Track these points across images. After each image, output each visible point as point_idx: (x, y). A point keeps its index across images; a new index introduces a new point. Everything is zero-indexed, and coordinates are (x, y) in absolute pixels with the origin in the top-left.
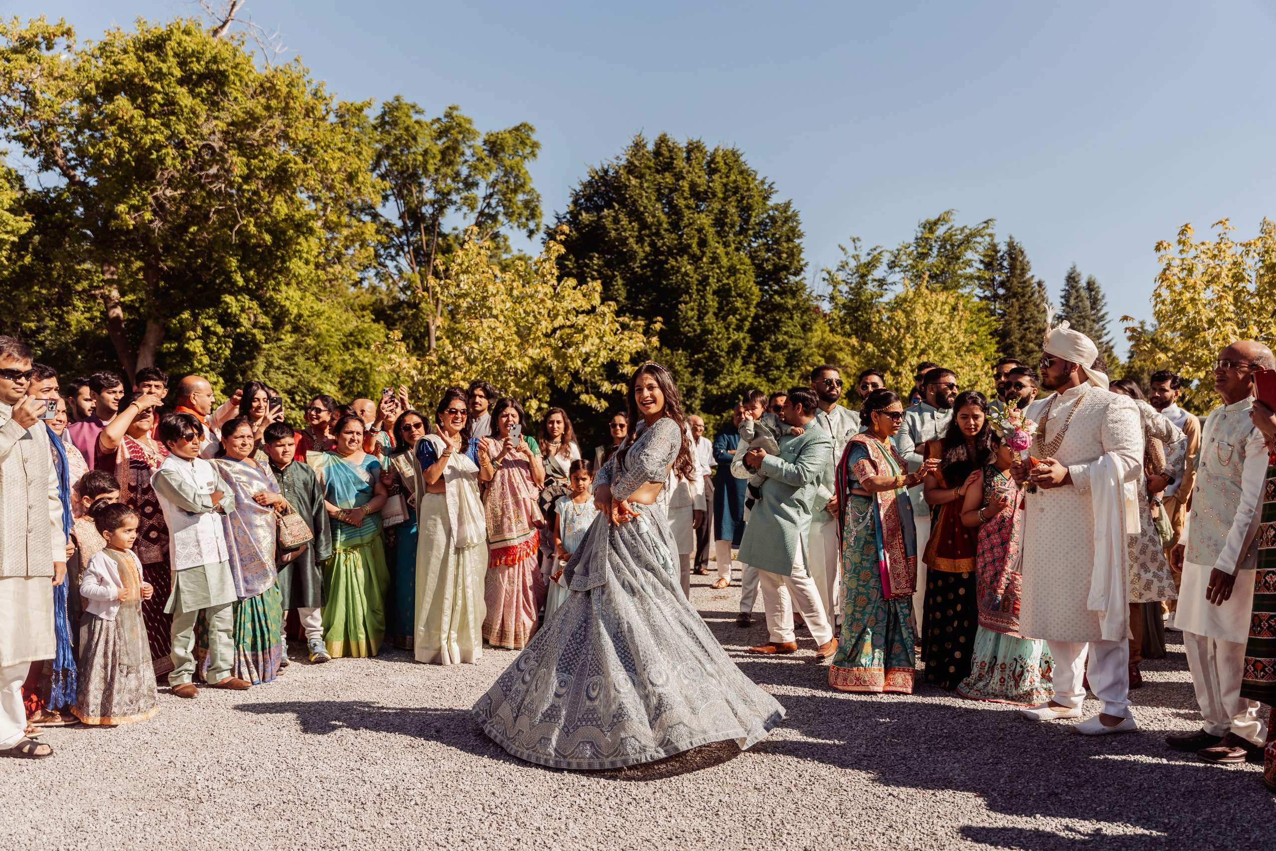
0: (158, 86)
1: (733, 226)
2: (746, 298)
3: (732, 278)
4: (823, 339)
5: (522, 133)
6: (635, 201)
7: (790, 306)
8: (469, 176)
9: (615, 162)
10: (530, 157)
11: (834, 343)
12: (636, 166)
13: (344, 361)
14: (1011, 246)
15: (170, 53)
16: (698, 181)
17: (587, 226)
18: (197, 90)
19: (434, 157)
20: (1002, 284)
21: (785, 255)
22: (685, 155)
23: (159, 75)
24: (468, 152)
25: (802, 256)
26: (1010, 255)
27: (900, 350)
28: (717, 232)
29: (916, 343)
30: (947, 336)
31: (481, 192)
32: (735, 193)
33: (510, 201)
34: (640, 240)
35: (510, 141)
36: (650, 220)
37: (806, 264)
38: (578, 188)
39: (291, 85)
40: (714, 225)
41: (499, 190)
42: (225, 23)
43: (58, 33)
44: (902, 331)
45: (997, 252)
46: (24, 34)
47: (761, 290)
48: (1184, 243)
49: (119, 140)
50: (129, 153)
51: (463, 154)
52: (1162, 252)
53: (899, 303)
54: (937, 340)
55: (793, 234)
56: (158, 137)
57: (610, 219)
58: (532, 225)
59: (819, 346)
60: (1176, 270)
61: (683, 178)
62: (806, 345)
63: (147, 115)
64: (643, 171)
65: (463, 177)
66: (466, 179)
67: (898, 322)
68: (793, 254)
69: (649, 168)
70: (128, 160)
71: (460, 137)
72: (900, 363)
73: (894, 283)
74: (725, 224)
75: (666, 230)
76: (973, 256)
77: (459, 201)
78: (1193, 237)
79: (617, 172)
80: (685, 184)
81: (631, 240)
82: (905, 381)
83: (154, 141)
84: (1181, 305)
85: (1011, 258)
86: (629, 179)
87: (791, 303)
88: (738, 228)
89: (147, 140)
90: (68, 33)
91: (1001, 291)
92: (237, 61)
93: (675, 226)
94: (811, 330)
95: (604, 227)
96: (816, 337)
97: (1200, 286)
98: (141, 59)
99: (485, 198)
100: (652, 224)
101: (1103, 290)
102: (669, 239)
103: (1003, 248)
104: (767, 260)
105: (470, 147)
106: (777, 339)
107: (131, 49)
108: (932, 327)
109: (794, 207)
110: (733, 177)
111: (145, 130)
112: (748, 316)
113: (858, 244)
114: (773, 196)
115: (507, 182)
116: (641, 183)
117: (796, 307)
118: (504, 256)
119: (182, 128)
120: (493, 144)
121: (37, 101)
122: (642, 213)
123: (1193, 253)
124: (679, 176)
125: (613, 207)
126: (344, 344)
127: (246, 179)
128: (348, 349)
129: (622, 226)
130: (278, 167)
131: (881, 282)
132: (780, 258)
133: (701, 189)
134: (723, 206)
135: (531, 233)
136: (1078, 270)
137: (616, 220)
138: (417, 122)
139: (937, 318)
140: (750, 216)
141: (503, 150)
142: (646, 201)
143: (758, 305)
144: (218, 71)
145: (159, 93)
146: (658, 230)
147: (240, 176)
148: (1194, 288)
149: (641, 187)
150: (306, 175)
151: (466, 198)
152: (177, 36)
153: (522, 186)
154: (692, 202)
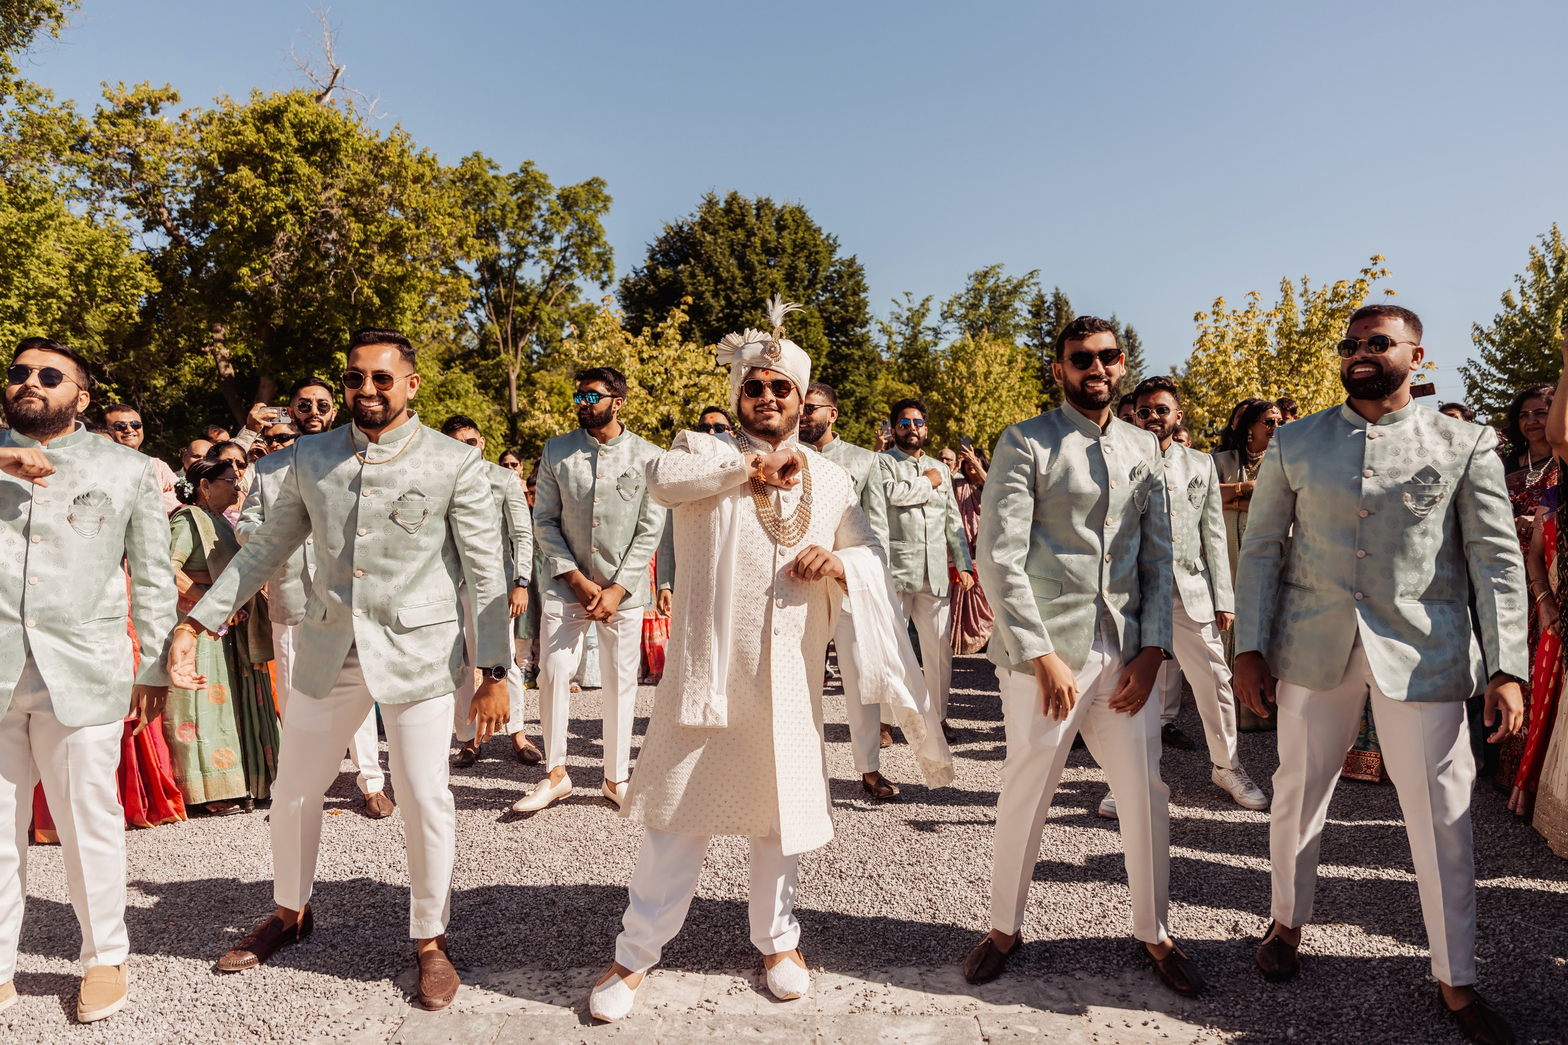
0: (278, 156)
1: (802, 281)
2: (816, 349)
3: (803, 331)
4: (887, 387)
5: (594, 187)
6: (710, 256)
7: (856, 357)
8: (545, 230)
9: (689, 219)
10: (603, 211)
11: (897, 390)
12: (710, 223)
13: (437, 412)
14: (1057, 296)
15: (287, 124)
16: (769, 237)
17: (664, 280)
18: (313, 158)
19: (512, 212)
20: (1049, 333)
21: (851, 309)
22: (754, 212)
23: (277, 146)
24: (544, 206)
25: (867, 310)
26: (1056, 305)
27: (962, 397)
28: (787, 286)
29: (976, 391)
30: (1006, 385)
31: (557, 244)
32: (802, 249)
33: (585, 254)
34: (716, 294)
35: (583, 195)
36: (725, 275)
37: (871, 318)
38: (654, 243)
39: (401, 155)
40: (785, 280)
41: (574, 244)
42: (328, 90)
43: (164, 98)
44: (965, 381)
45: (1044, 302)
46: (130, 99)
47: (830, 341)
48: (1218, 314)
49: (242, 207)
50: (251, 219)
51: (539, 208)
52: (1200, 321)
53: (956, 354)
54: (996, 389)
55: (859, 288)
56: (280, 204)
57: (686, 274)
58: (605, 277)
59: (883, 394)
60: (1211, 337)
61: (755, 235)
62: (872, 392)
63: (269, 184)
64: (717, 227)
65: (539, 231)
66: (543, 233)
67: (961, 373)
68: (860, 306)
69: (722, 224)
70: (250, 227)
71: (536, 191)
72: (963, 409)
73: (948, 332)
74: (795, 279)
75: (740, 284)
76: (1022, 309)
77: (537, 254)
78: (1226, 309)
79: (691, 229)
80: (757, 241)
81: (708, 295)
82: (967, 427)
83: (276, 208)
84: (1215, 367)
85: (1057, 308)
86: (704, 236)
87: (857, 353)
88: (806, 283)
89: (269, 208)
90: (173, 98)
91: (1048, 340)
92: (348, 129)
93: (748, 281)
94: (876, 378)
95: (682, 283)
96: (880, 384)
97: (1231, 350)
98: (259, 130)
99: (560, 251)
100: (727, 278)
101: (1140, 338)
102: (744, 293)
103: (1049, 299)
104: (835, 313)
105: (546, 201)
106: (844, 387)
107: (248, 120)
108: (992, 377)
109: (859, 262)
110: (800, 234)
111: (267, 198)
112: (818, 366)
113: (911, 297)
114: (838, 249)
115: (582, 235)
116: (715, 239)
117: (862, 358)
118: (572, 305)
119: (300, 195)
120: (566, 198)
121: (142, 163)
122: (717, 269)
123: (1224, 322)
124: (750, 233)
125: (689, 263)
126: (437, 395)
127: (363, 244)
128: (441, 400)
129: (699, 281)
130: (392, 232)
131: (936, 332)
132: (847, 311)
133: (772, 245)
134: (793, 262)
135: (604, 285)
136: (1118, 319)
137: (693, 275)
138: (495, 177)
139: (996, 369)
140: (817, 271)
141: (577, 205)
142: (720, 257)
143: (828, 355)
144: (332, 140)
145: (279, 162)
146: (733, 285)
147: (358, 242)
148: (1225, 352)
149: (716, 243)
150: (418, 240)
151: (544, 252)
152: (295, 107)
153: (596, 239)
154: (763, 258)
